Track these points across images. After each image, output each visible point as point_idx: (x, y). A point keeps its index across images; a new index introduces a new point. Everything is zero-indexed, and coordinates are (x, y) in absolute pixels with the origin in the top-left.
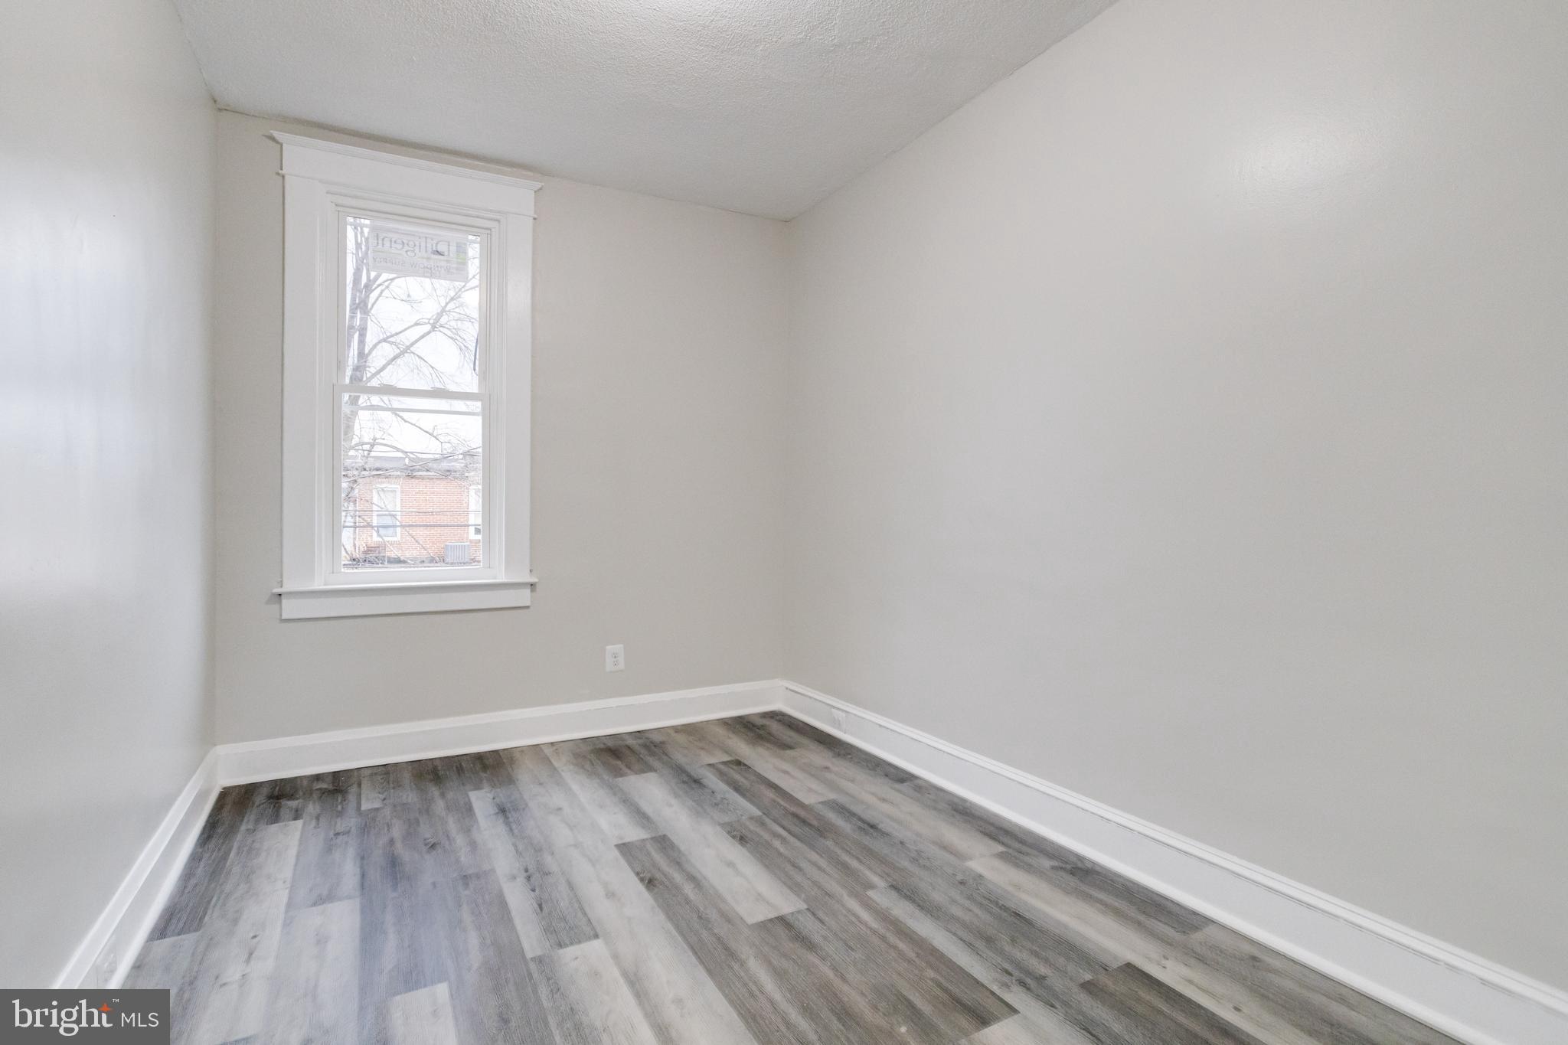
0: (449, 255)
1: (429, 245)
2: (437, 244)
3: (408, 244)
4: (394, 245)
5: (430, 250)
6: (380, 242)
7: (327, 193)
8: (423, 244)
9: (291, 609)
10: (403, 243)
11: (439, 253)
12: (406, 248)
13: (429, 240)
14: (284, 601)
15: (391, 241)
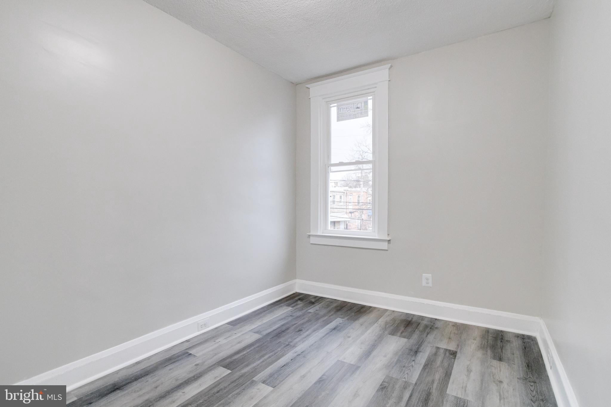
0: (361, 108)
1: (355, 106)
2: (357, 104)
3: (348, 108)
4: (344, 109)
5: (355, 107)
6: (340, 110)
7: (323, 99)
8: (353, 107)
9: (313, 240)
10: (347, 108)
11: (358, 108)
12: (348, 110)
13: (355, 104)
14: (311, 238)
15: (343, 109)
